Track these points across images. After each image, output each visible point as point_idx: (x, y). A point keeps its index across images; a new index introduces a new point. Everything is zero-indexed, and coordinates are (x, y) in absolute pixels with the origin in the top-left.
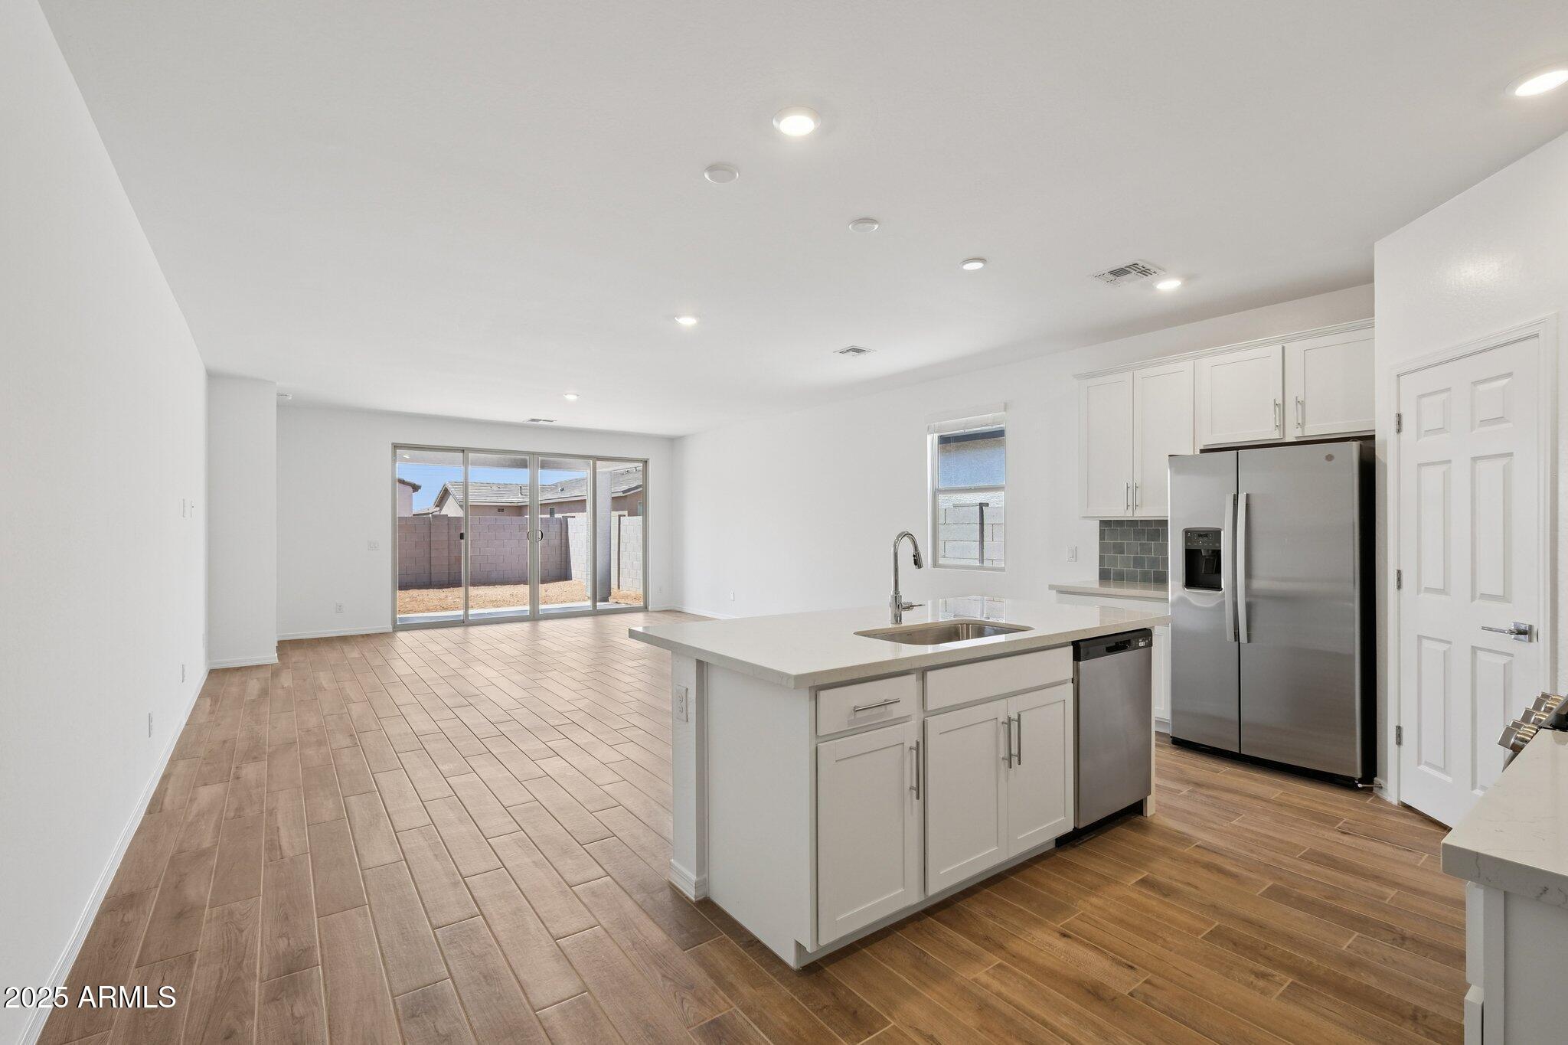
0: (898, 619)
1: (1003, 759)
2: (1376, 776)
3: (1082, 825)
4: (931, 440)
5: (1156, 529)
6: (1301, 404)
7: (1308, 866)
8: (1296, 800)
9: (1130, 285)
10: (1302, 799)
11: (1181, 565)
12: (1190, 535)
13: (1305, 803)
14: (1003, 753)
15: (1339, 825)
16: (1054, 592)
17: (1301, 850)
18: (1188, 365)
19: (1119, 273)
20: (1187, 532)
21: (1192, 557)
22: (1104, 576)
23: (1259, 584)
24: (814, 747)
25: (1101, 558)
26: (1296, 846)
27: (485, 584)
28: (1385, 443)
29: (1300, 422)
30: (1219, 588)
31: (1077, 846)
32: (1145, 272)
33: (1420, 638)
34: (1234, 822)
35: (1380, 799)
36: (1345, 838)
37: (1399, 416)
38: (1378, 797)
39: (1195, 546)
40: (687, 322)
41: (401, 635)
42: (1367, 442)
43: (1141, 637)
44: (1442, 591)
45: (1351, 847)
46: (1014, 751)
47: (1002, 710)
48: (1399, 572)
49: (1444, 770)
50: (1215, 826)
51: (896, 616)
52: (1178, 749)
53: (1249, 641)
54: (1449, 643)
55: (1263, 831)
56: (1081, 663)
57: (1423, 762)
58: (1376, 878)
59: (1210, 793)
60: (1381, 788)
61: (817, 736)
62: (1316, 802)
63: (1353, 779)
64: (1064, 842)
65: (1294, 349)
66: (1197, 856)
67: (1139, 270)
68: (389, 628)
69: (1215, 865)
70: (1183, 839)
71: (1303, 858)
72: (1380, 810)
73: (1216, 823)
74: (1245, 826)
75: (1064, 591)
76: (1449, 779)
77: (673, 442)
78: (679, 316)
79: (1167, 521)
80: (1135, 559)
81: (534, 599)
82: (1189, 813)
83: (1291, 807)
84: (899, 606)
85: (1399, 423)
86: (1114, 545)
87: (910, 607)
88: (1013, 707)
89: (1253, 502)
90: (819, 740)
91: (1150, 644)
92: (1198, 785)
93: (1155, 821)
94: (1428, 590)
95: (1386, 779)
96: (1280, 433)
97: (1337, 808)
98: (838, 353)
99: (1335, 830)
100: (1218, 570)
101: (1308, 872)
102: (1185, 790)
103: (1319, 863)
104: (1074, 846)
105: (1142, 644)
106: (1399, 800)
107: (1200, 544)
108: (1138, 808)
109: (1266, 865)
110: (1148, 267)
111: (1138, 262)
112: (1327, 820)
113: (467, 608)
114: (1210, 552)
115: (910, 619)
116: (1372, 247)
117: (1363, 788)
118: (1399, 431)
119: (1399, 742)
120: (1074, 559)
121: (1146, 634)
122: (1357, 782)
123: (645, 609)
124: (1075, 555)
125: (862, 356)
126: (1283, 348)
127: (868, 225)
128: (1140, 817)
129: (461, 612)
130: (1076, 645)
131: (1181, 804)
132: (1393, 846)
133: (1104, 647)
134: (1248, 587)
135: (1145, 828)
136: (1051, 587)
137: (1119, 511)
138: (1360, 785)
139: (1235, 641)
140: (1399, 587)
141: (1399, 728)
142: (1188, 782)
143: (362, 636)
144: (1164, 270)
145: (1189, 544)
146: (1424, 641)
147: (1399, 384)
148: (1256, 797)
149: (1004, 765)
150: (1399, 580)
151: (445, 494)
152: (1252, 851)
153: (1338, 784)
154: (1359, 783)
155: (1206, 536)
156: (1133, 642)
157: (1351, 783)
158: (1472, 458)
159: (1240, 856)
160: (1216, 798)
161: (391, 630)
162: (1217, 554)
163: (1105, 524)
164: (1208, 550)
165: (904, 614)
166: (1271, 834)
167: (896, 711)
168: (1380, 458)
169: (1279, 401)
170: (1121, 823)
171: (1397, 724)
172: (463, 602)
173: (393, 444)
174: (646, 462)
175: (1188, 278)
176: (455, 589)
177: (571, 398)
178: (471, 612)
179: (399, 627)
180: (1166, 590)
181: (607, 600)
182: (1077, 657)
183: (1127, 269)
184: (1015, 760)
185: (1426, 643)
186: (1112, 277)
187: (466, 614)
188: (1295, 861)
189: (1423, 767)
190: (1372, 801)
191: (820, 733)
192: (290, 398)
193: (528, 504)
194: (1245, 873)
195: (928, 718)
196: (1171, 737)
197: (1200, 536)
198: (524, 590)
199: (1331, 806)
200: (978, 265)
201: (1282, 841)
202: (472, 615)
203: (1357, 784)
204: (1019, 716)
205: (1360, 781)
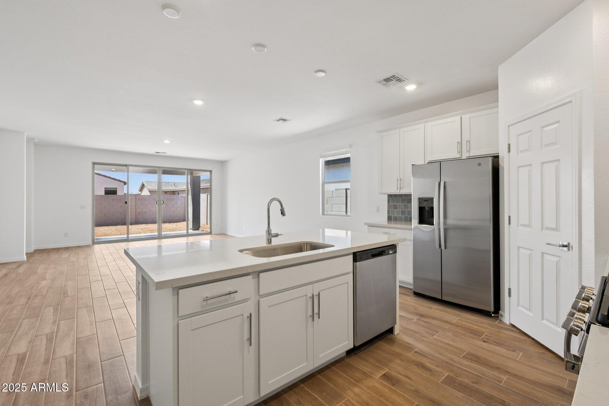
0: (269, 241)
1: (310, 316)
2: (500, 310)
3: (357, 345)
4: (322, 161)
5: (407, 198)
6: (468, 142)
7: (466, 362)
8: (464, 323)
9: (394, 86)
10: (467, 322)
11: (417, 213)
12: (421, 200)
13: (469, 325)
14: (310, 313)
15: (483, 337)
16: (366, 226)
17: (464, 353)
18: (422, 126)
19: (387, 80)
20: (419, 199)
21: (421, 210)
22: (389, 219)
23: (450, 222)
24: (177, 322)
25: (388, 211)
26: (462, 350)
27: (151, 223)
28: (503, 158)
29: (468, 150)
30: (433, 224)
31: (357, 354)
32: (399, 80)
33: (519, 247)
34: (434, 337)
35: (501, 322)
36: (485, 345)
37: (509, 145)
38: (501, 320)
39: (423, 206)
40: (198, 103)
41: (96, 247)
42: (496, 158)
43: (390, 249)
44: (528, 226)
45: (487, 350)
46: (316, 311)
47: (309, 291)
48: (509, 217)
49: (529, 310)
50: (425, 339)
51: (268, 240)
52: (416, 297)
53: (445, 248)
54: (532, 250)
55: (447, 341)
56: (357, 263)
57: (520, 305)
58: (497, 368)
59: (426, 320)
60: (502, 316)
61: (178, 317)
62: (473, 324)
63: (490, 312)
64: (350, 353)
65: (465, 118)
66: (414, 358)
67: (396, 79)
68: (90, 243)
69: (422, 363)
70: (408, 347)
71: (464, 357)
72: (502, 328)
73: (426, 338)
74: (439, 339)
75: (371, 226)
76: (531, 314)
77: (223, 163)
78: (194, 100)
79: (411, 194)
80: (402, 211)
81: (160, 230)
82: (415, 332)
83: (462, 327)
84: (270, 235)
85: (509, 148)
86: (394, 205)
87: (277, 235)
88: (316, 289)
89: (447, 185)
90: (180, 318)
91: (395, 252)
92: (422, 316)
93: (398, 337)
94: (522, 225)
95: (504, 312)
96: (460, 155)
97: (483, 327)
98: (275, 121)
99: (481, 340)
100: (433, 216)
101: (465, 366)
102: (415, 318)
103: (472, 360)
104: (355, 354)
105: (391, 252)
106: (510, 322)
107: (425, 204)
108: (391, 331)
109: (447, 362)
110: (400, 77)
111: (395, 75)
112: (476, 334)
113: (128, 234)
114: (429, 208)
115: (275, 242)
116: (497, 68)
117: (494, 316)
118: (509, 152)
119: (510, 296)
120: (377, 212)
121: (393, 247)
122: (492, 313)
123: (210, 233)
124: (378, 210)
125: (286, 123)
126: (461, 117)
127: (261, 48)
128: (392, 335)
129: (126, 236)
130: (355, 254)
131: (412, 327)
132: (506, 349)
133: (370, 254)
134: (445, 223)
135: (392, 341)
136: (365, 224)
137: (394, 191)
138: (493, 315)
139: (440, 248)
140: (509, 224)
141: (510, 289)
142: (418, 314)
143: (77, 247)
144: (408, 79)
145: (420, 204)
146: (520, 249)
147: (509, 129)
148: (446, 322)
149: (310, 319)
150: (509, 220)
151: (143, 186)
152: (441, 354)
153: (483, 314)
154: (493, 314)
155: (427, 201)
156: (386, 252)
157: (489, 314)
158: (541, 163)
159: (434, 357)
160: (429, 323)
161: (91, 244)
162: (432, 209)
163: (390, 196)
164: (429, 207)
165: (273, 239)
166: (451, 343)
167: (237, 297)
168: (501, 164)
169: (460, 141)
170: (380, 340)
171: (509, 287)
172: (126, 231)
173: (92, 162)
174: (211, 172)
175: (419, 84)
176: (138, 225)
177: (167, 142)
178: (130, 236)
179: (94, 243)
180: (411, 224)
181: (199, 230)
182: (355, 260)
183: (391, 78)
184: (316, 317)
185: (521, 250)
186: (385, 83)
187: (128, 237)
188: (460, 359)
189: (520, 308)
190: (498, 323)
191: (180, 315)
192: (37, 141)
193: (157, 190)
194: (436, 368)
195: (260, 299)
196: (413, 291)
197: (425, 201)
198: (155, 226)
199: (480, 326)
200: (322, 74)
201: (455, 347)
202: (131, 237)
203: (491, 314)
204: (319, 293)
205: (493, 313)
